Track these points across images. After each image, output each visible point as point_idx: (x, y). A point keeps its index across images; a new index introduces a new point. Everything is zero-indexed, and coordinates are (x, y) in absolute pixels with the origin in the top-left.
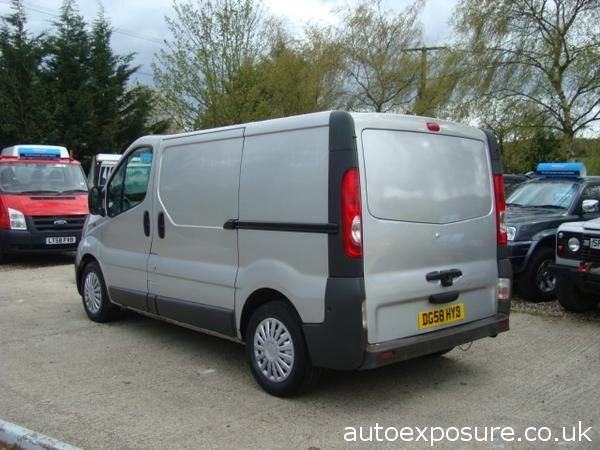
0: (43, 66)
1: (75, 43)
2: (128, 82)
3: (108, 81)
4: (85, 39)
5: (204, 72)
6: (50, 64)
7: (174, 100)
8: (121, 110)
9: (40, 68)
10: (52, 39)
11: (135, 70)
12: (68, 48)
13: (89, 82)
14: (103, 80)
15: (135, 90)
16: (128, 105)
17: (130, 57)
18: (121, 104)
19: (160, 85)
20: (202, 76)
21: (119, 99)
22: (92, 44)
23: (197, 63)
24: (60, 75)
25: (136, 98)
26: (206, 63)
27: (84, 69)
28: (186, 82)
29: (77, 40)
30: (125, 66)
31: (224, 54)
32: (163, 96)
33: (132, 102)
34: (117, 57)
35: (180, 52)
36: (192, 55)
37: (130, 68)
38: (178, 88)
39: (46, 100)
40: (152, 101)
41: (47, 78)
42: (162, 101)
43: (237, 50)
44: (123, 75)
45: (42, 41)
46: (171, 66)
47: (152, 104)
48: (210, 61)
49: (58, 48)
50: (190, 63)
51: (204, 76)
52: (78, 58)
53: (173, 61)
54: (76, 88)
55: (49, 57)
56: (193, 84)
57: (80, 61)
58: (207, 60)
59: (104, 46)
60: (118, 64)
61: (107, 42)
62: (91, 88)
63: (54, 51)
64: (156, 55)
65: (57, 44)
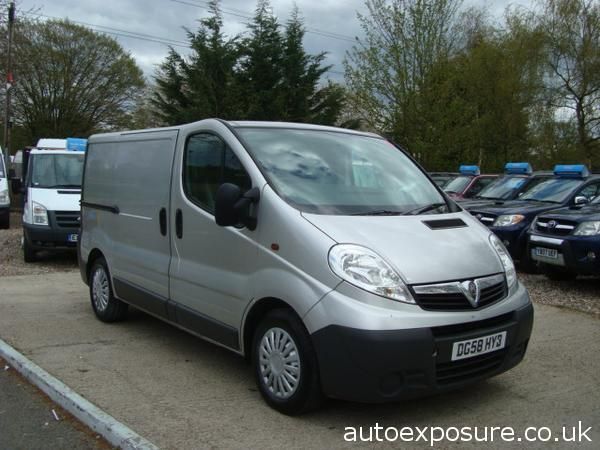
0: (237, 67)
1: (268, 44)
2: (318, 81)
3: (299, 81)
4: (277, 40)
5: (395, 68)
6: (244, 65)
7: (365, 97)
8: (313, 108)
9: (235, 68)
10: (246, 40)
11: (326, 69)
12: (261, 49)
13: (281, 82)
14: (294, 80)
15: (326, 89)
16: (318, 104)
17: (321, 57)
18: (311, 103)
19: (351, 82)
20: (393, 73)
21: (310, 98)
22: (284, 44)
23: (389, 59)
24: (254, 76)
25: (326, 97)
26: (397, 59)
27: (277, 69)
28: (377, 79)
29: (270, 41)
30: (316, 66)
31: (416, 50)
32: (353, 93)
33: (322, 100)
34: (309, 57)
35: (372, 49)
36: (383, 52)
37: (321, 67)
38: (368, 85)
39: (241, 100)
40: (344, 100)
41: (241, 78)
42: (352, 98)
43: (429, 45)
44: (315, 74)
45: (237, 44)
46: (362, 64)
47: (343, 103)
48: (402, 57)
49: (252, 49)
50: (381, 60)
51: (396, 73)
52: (270, 59)
53: (365, 58)
54: (269, 87)
55: (244, 59)
56: (383, 81)
57: (273, 61)
58: (398, 57)
59: (296, 46)
60: (310, 64)
61: (299, 42)
62: (283, 88)
63: (249, 53)
64: (347, 52)
65: (251, 46)
